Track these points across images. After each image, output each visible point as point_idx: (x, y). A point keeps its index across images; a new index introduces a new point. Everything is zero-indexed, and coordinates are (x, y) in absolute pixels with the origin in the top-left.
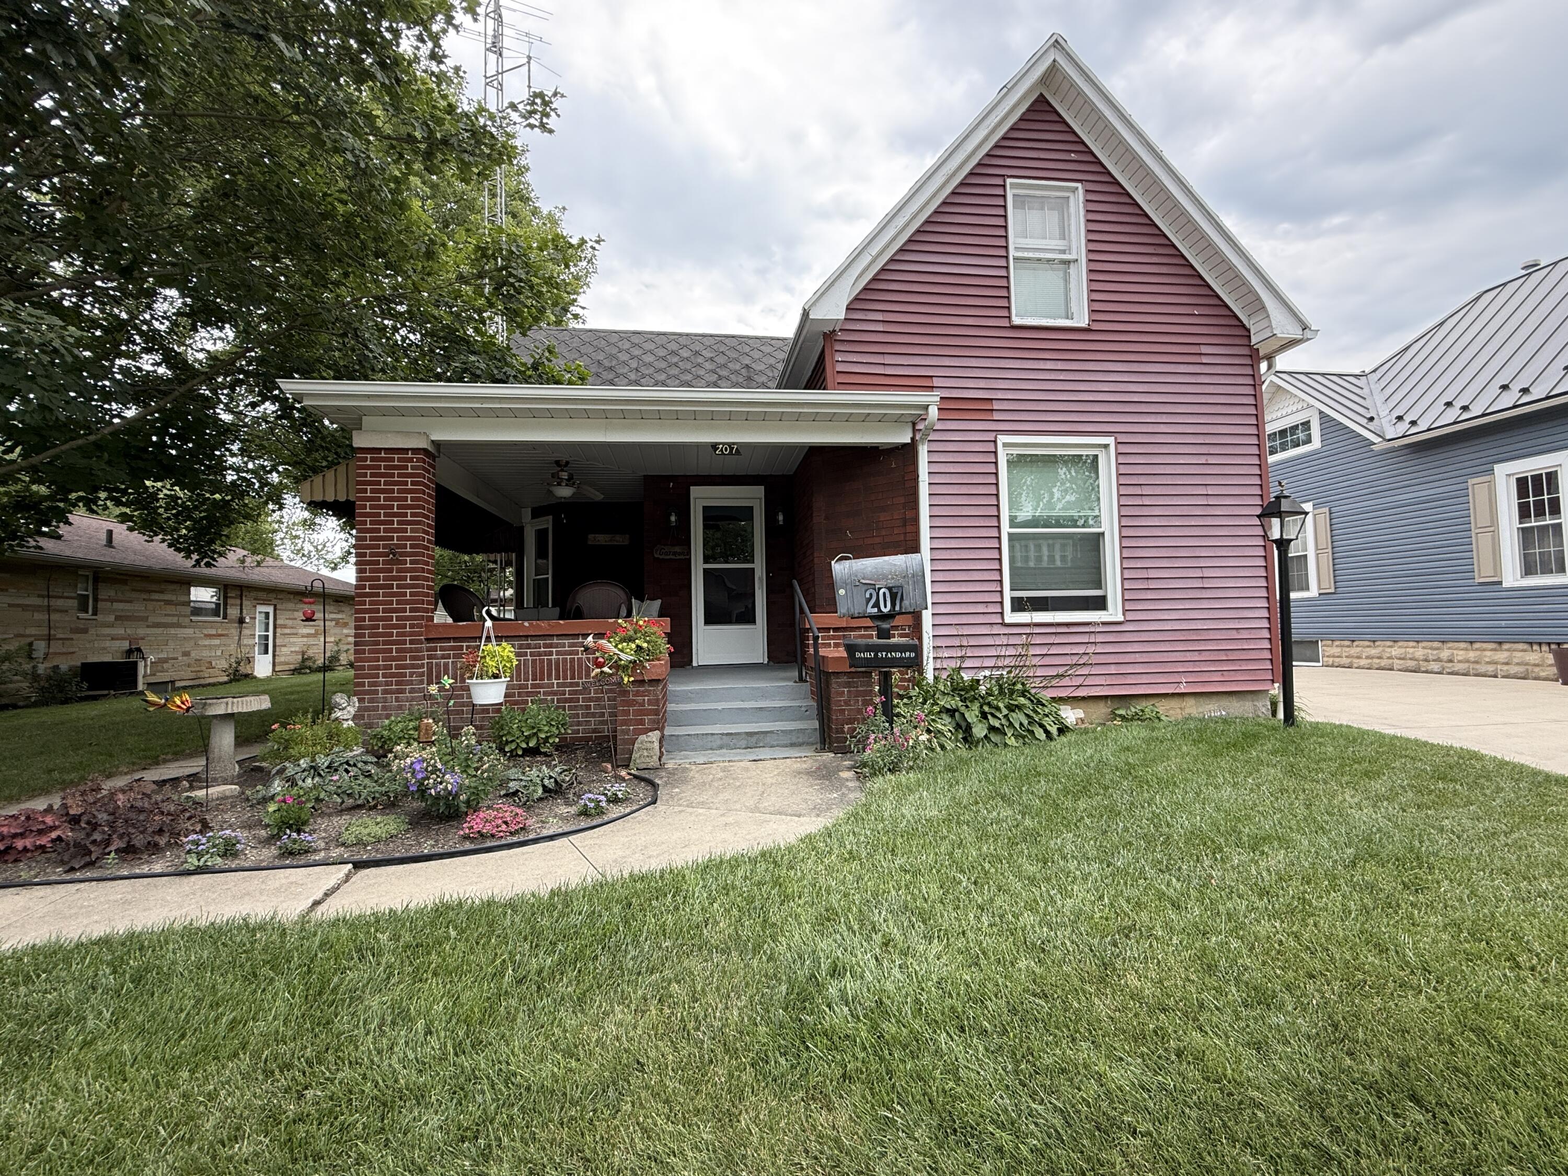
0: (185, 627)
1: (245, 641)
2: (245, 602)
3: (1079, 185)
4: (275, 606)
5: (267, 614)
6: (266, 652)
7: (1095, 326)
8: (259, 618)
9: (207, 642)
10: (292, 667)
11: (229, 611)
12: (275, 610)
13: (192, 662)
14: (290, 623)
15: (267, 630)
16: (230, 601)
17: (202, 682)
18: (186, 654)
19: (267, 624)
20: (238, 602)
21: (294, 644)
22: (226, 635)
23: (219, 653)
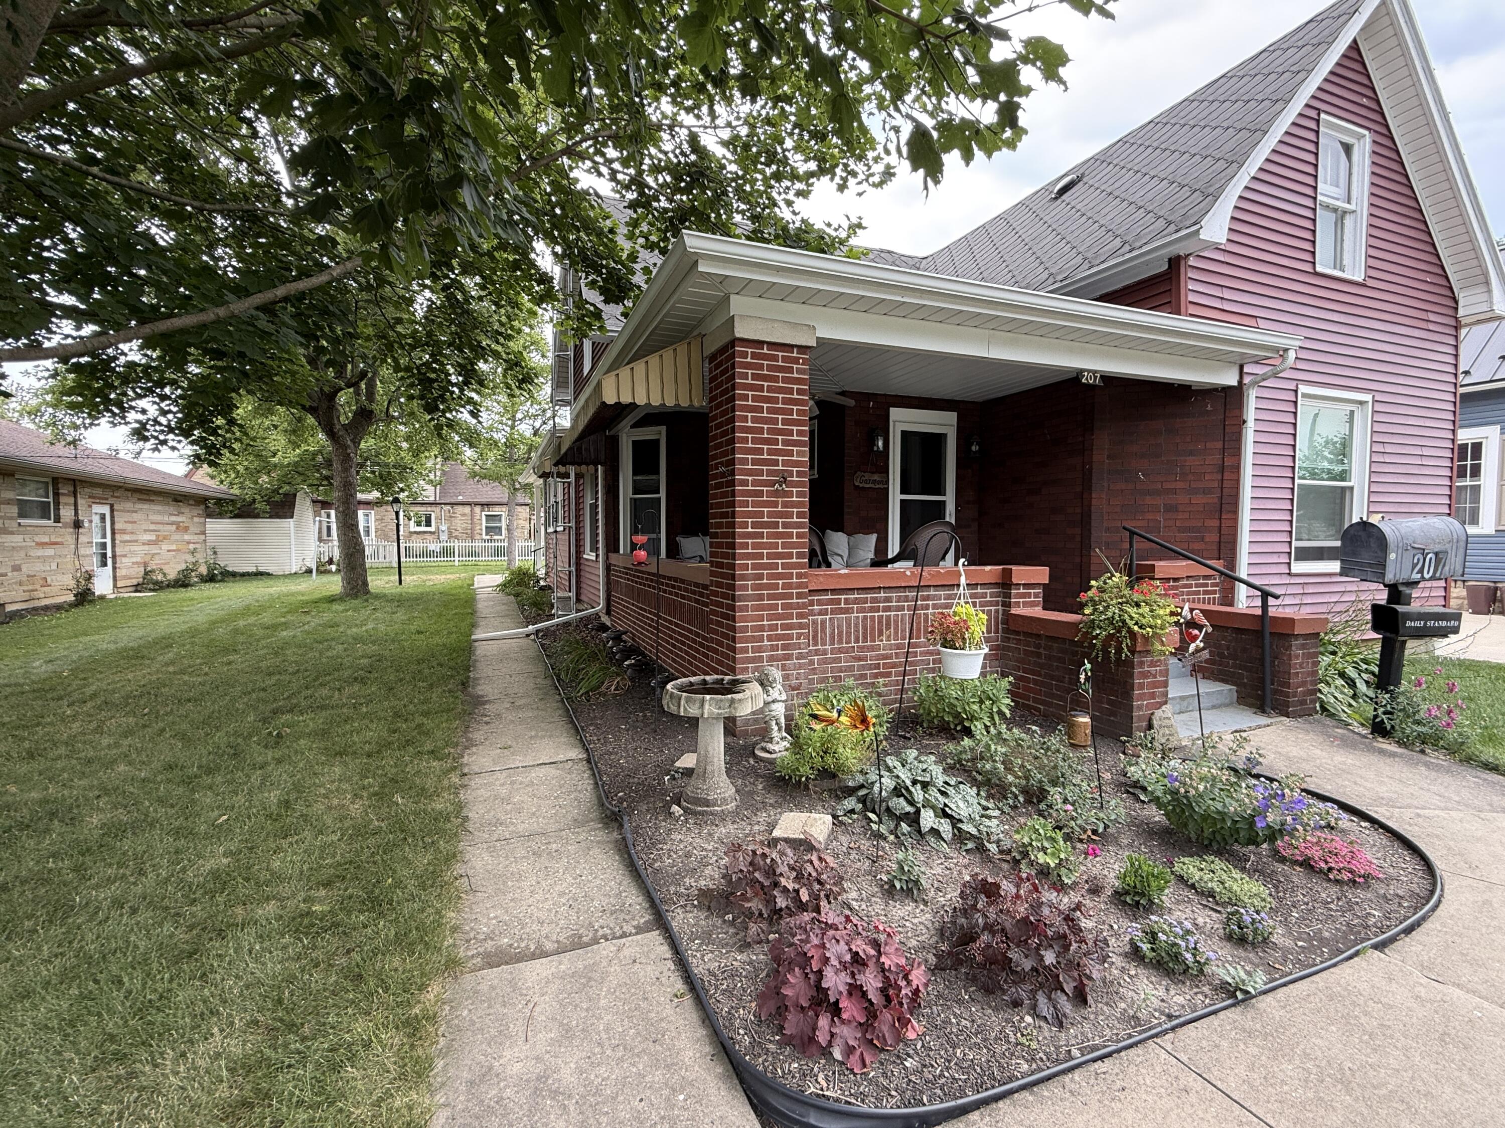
0: (12, 533)
1: (83, 551)
2: (80, 501)
3: (1366, 132)
4: (112, 506)
5: (103, 518)
6: (104, 564)
7: (1370, 282)
8: (96, 519)
9: (40, 552)
10: (135, 582)
11: (63, 512)
12: (112, 511)
13: (25, 579)
14: (129, 527)
15: (104, 536)
16: (63, 499)
17: (37, 604)
18: (17, 568)
19: (104, 529)
20: (72, 500)
21: (133, 553)
22: (61, 544)
23: (54, 567)
